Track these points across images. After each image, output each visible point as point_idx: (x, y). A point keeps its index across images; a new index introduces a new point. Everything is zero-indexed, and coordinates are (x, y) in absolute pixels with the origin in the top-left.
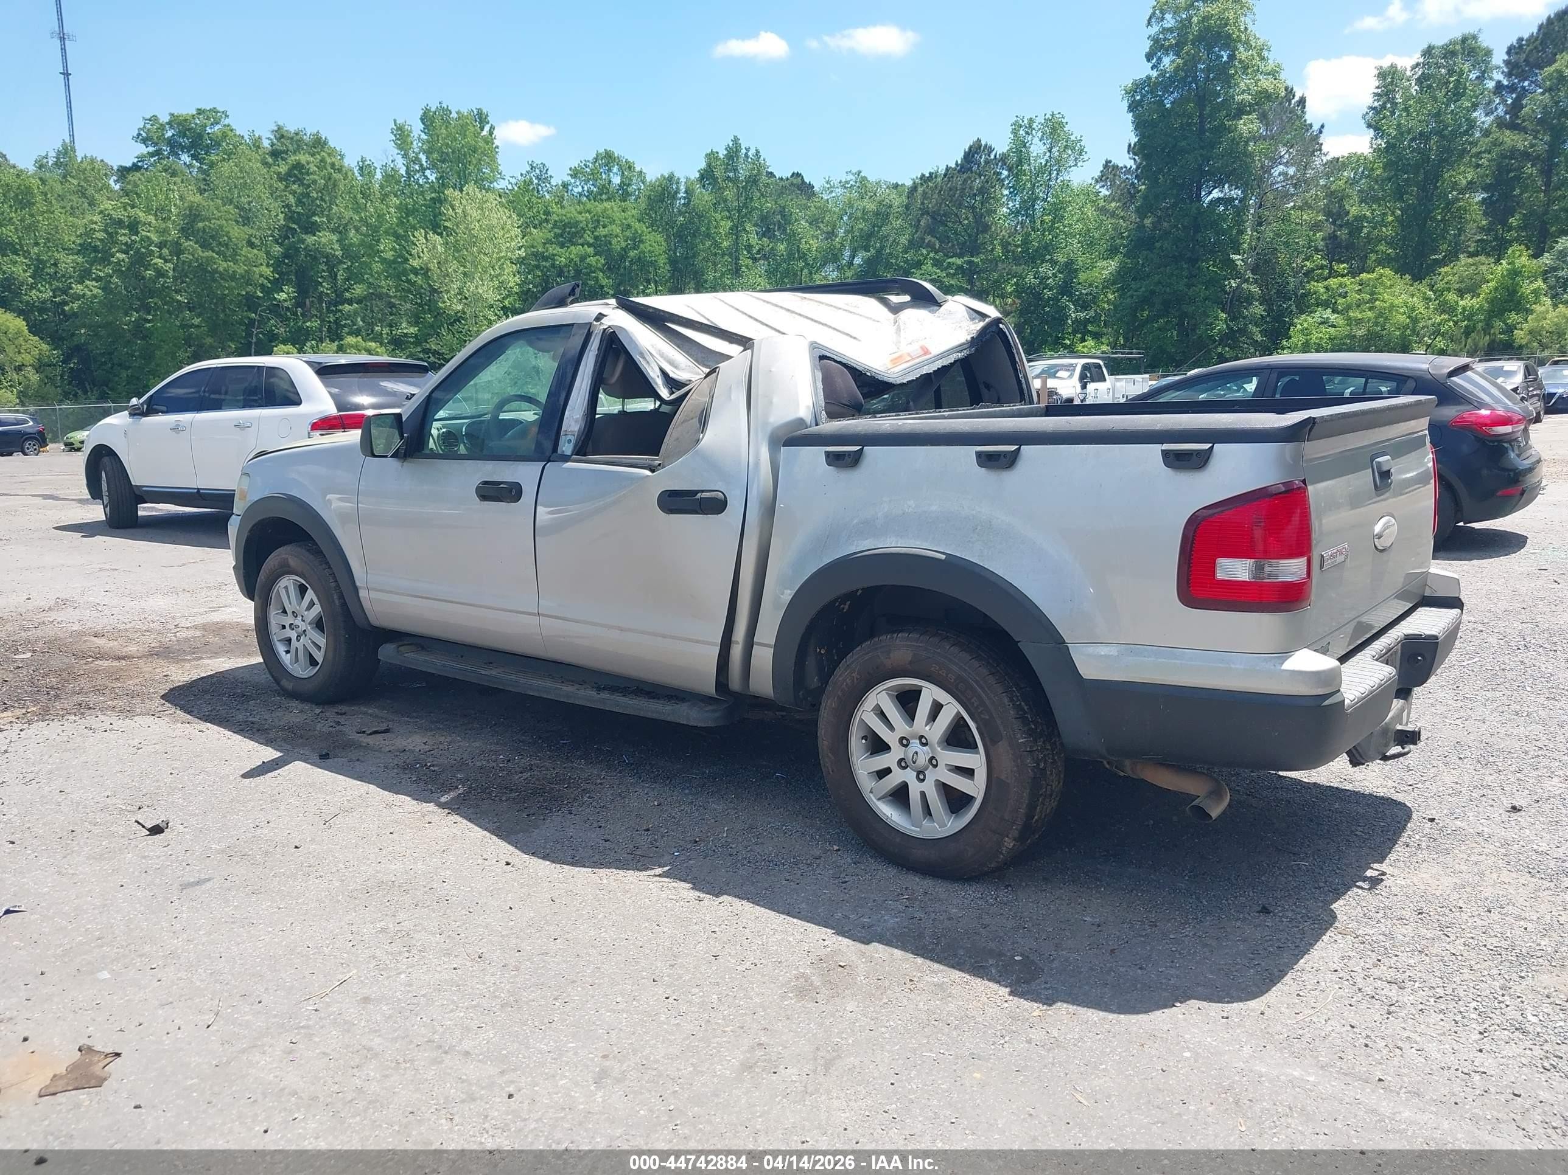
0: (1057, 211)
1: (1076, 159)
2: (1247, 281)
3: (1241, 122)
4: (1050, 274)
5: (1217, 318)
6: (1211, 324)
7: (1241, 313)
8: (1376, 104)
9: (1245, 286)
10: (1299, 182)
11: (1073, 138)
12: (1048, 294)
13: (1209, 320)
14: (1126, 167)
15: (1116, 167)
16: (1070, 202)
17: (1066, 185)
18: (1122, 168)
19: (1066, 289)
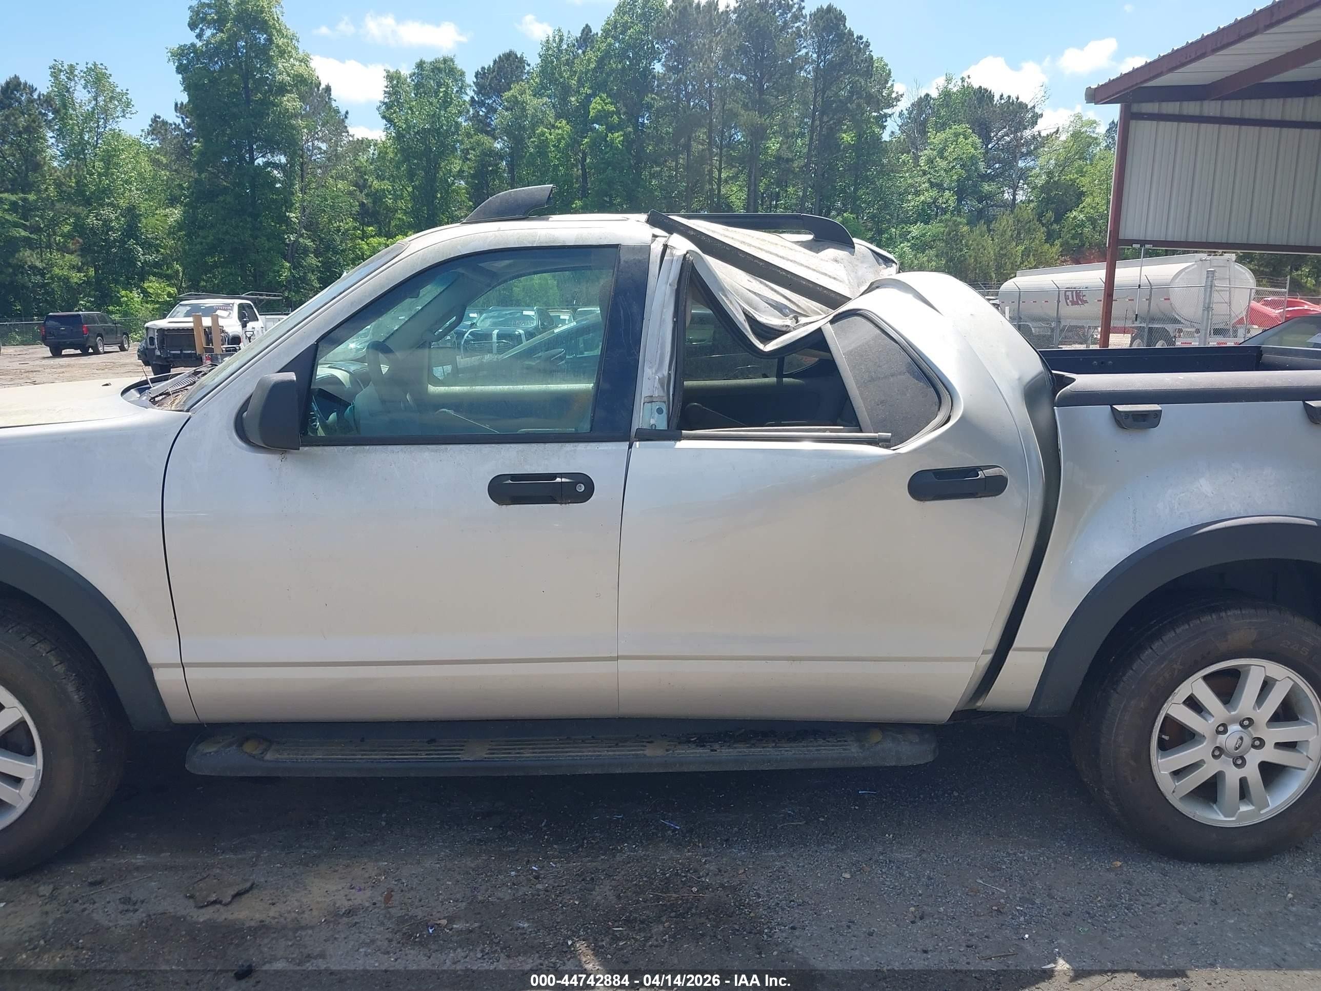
0: (109, 159)
1: (123, 111)
2: (302, 236)
3: (285, 99)
4: (113, 216)
5: (282, 267)
6: (278, 272)
7: (299, 263)
8: (386, 100)
9: (301, 240)
10: (334, 157)
11: (118, 90)
12: (113, 236)
13: (276, 268)
14: (175, 124)
15: (165, 123)
16: (123, 150)
17: (117, 135)
18: (171, 125)
19: (131, 231)
